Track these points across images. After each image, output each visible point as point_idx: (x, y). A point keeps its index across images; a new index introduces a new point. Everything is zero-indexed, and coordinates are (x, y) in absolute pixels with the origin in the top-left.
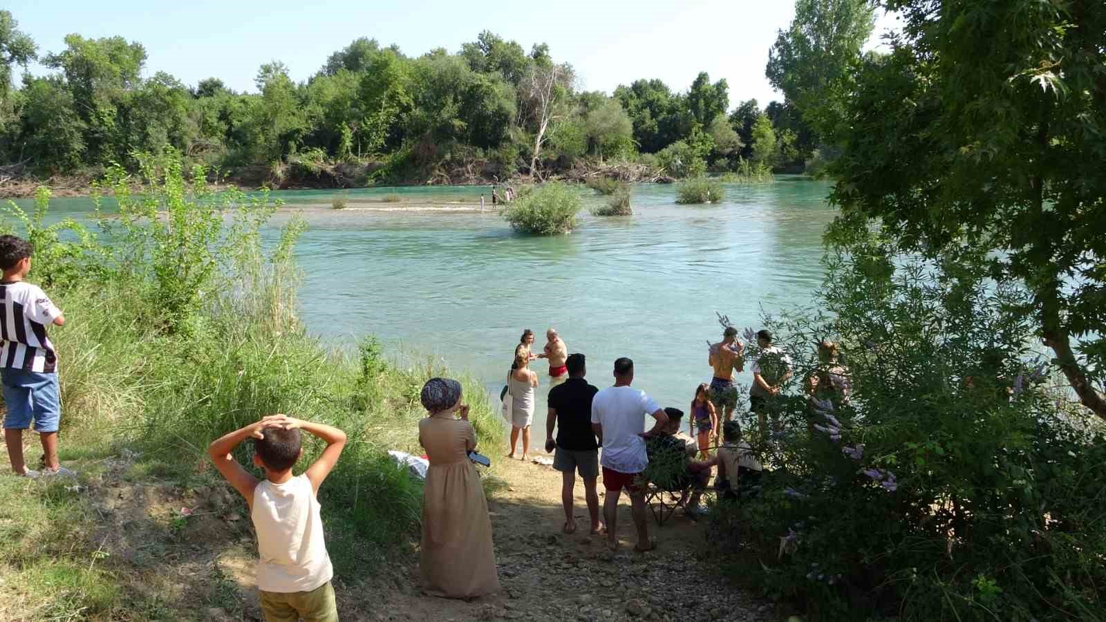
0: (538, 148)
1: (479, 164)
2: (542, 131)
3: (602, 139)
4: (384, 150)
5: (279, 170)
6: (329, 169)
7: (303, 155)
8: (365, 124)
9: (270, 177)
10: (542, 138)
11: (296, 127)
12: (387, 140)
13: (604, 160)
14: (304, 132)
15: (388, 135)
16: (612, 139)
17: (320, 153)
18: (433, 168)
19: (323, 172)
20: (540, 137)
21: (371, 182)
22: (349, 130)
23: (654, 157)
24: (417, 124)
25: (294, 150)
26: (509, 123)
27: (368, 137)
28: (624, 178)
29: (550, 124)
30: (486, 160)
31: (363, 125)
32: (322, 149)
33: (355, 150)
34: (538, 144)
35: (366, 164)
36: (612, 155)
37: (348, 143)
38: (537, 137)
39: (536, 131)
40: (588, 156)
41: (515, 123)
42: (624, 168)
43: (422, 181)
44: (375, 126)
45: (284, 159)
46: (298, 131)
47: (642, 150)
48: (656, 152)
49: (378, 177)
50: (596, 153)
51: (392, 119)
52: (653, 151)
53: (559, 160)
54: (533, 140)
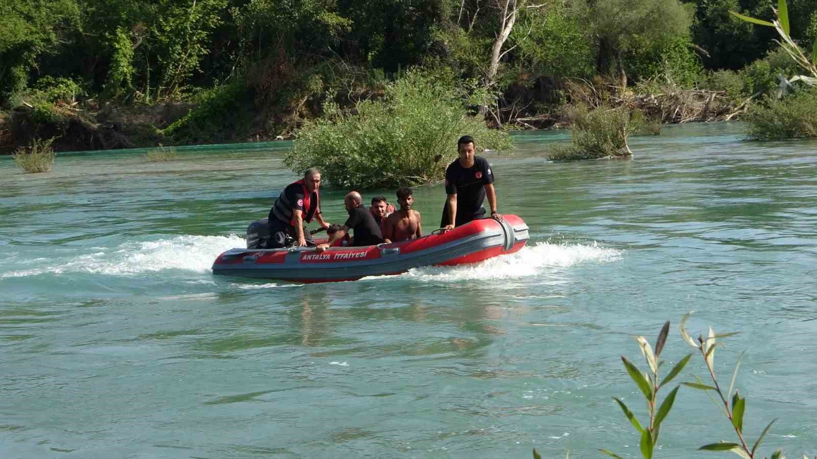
0: (496, 64)
2: (506, 33)
3: (624, 44)
4: (197, 79)
7: (40, 93)
8: (162, 31)
10: (506, 46)
11: (22, 37)
12: (205, 61)
13: (631, 84)
14: (40, 47)
15: (204, 52)
16: (647, 43)
17: (70, 88)
20: (500, 44)
22: (128, 43)
23: (736, 77)
24: (257, 27)
25: (23, 83)
26: (439, 20)
27: (166, 54)
28: (668, 118)
29: (523, 19)
31: (157, 33)
32: (76, 81)
33: (139, 81)
34: (496, 58)
36: (647, 75)
37: (125, 67)
38: (493, 43)
39: (494, 32)
40: (597, 78)
41: (454, 18)
42: (671, 98)
44: (178, 32)
46: (27, 46)
47: (711, 64)
48: (741, 67)
50: (612, 70)
51: (214, 20)
52: (735, 67)
53: (537, 85)
54: (489, 49)
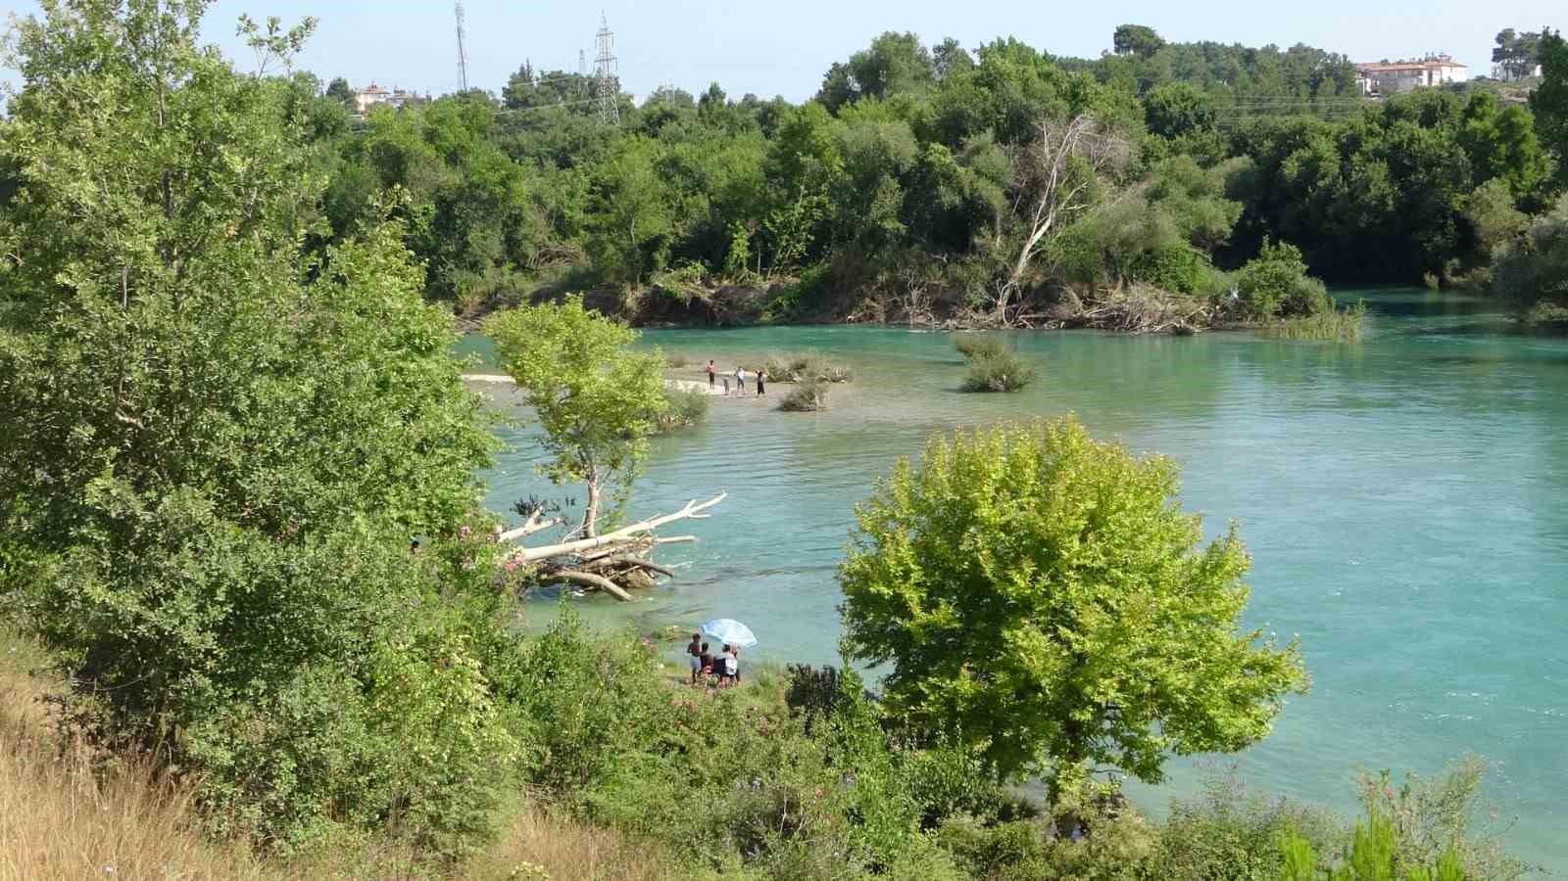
0: (1022, 265)
1: (932, 289)
2: (1036, 236)
3: (1119, 253)
4: (803, 261)
5: (632, 297)
6: (705, 295)
7: (673, 275)
8: (772, 222)
9: (618, 308)
10: (1033, 249)
11: (657, 232)
12: (810, 246)
15: (810, 238)
16: (1138, 252)
17: (698, 268)
18: (862, 296)
19: (696, 300)
20: (1029, 247)
21: (767, 317)
22: (744, 233)
25: (661, 265)
26: (989, 221)
27: (775, 243)
30: (944, 283)
31: (768, 225)
32: (703, 264)
33: (752, 264)
34: (1024, 259)
35: (767, 286)
37: (741, 253)
38: (1025, 246)
43: (840, 316)
44: (786, 225)
45: (645, 280)
49: (777, 308)
53: (1045, 287)
54: (1017, 252)
